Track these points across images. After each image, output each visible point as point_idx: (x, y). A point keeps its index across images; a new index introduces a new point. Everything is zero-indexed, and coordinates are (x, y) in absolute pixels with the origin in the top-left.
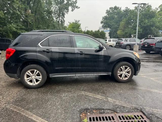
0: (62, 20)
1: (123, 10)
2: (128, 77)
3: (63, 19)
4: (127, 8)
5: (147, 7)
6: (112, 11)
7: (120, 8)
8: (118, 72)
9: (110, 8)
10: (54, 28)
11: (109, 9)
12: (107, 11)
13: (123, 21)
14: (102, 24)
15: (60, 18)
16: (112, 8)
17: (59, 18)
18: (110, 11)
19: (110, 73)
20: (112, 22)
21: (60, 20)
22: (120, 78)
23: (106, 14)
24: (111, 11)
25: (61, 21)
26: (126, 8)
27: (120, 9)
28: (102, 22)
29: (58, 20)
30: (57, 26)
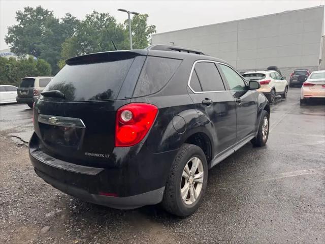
1: (64, 19)
4: (70, 15)
5: (107, 20)
6: (31, 16)
7: (49, 13)
9: (25, 9)
11: (23, 11)
12: (20, 14)
13: (68, 42)
14: (9, 44)
16: (32, 9)
18: (26, 15)
20: (38, 41)
23: (18, 20)
24: (29, 16)
26: (67, 14)
27: (51, 14)
28: (8, 40)
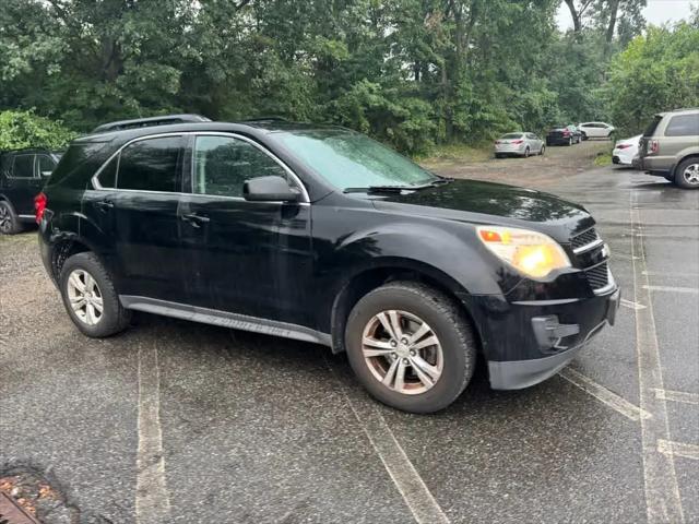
0: (630, 18)
2: (429, 384)
3: (636, 13)
8: (367, 340)
10: (582, 65)
15: (619, 13)
17: (614, 13)
19: (327, 339)
21: (617, 24)
22: (379, 378)
25: (624, 28)
29: (607, 26)
30: (596, 55)
